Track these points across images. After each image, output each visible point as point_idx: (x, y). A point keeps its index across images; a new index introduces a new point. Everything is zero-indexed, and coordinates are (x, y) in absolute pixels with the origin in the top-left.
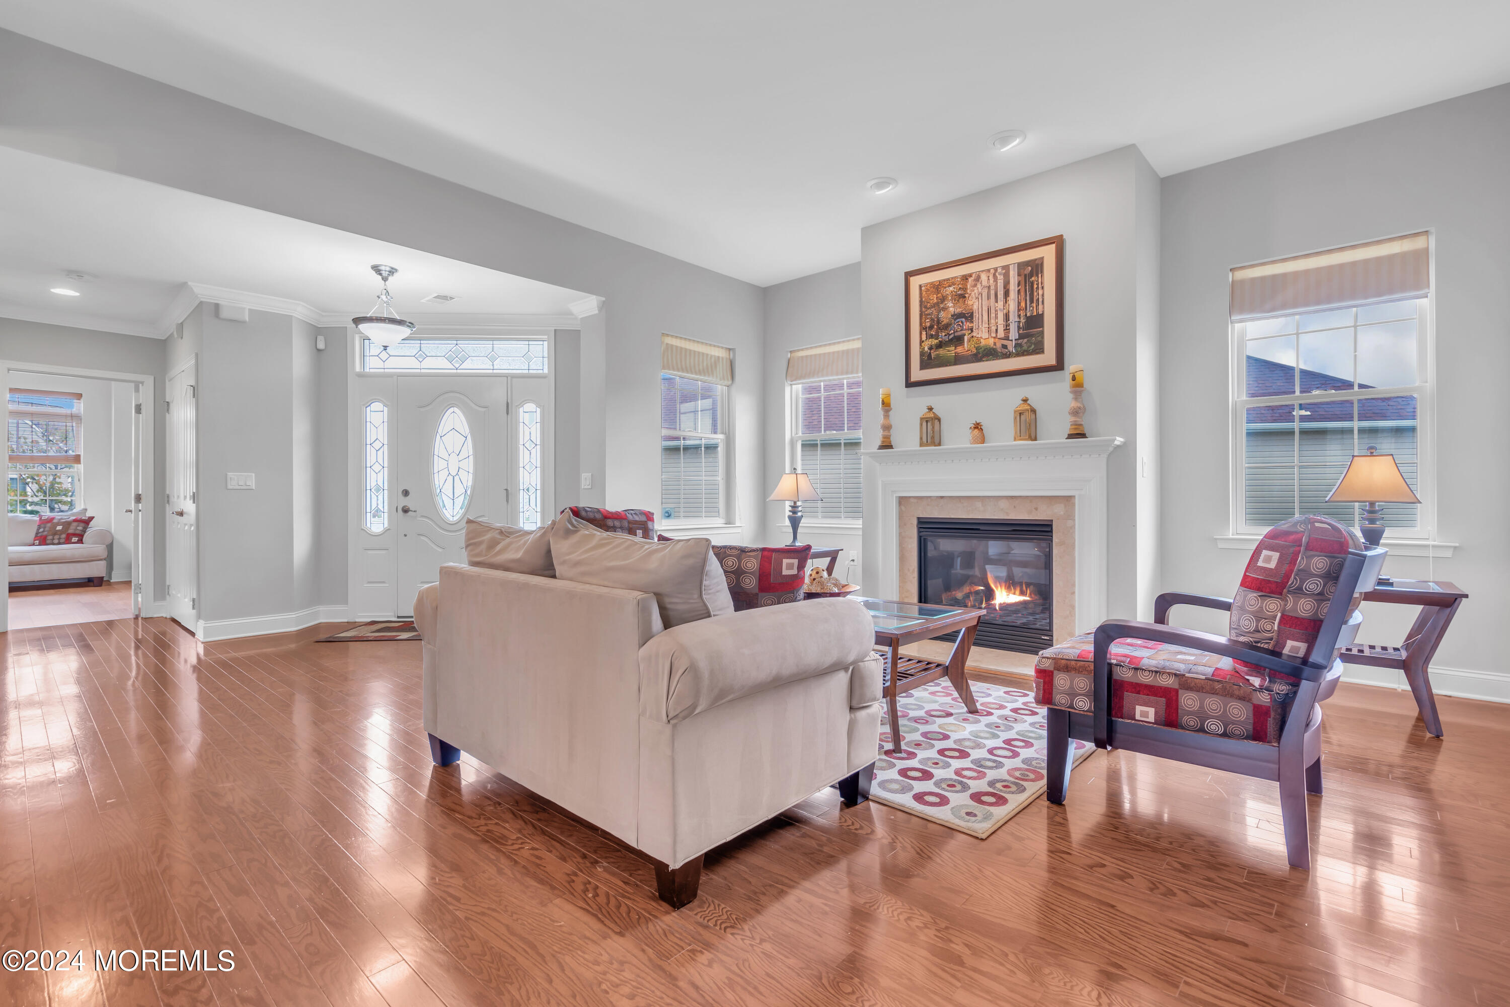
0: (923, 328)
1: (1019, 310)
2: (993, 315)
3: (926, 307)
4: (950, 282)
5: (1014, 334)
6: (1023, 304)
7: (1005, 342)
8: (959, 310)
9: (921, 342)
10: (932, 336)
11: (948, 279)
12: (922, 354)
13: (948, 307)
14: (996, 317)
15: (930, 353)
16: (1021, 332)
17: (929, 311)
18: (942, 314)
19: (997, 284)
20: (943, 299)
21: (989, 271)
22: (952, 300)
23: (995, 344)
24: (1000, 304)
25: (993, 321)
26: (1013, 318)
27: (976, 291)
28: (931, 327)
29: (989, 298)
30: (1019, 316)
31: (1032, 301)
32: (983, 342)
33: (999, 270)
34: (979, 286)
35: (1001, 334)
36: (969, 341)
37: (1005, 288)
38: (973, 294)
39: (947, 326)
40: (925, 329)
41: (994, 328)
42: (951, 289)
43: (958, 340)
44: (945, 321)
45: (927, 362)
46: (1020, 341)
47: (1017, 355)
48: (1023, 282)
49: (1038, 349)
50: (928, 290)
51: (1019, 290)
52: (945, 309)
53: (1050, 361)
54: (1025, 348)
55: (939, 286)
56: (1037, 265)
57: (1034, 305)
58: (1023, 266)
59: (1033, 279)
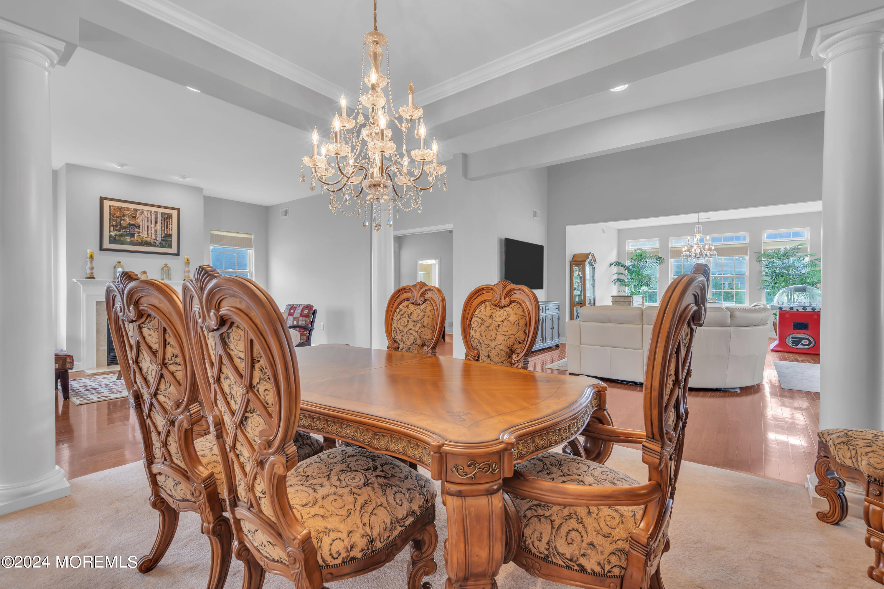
0: (111, 225)
1: (162, 230)
2: (150, 229)
3: (113, 216)
4: (128, 209)
5: (159, 238)
6: (163, 228)
7: (155, 241)
8: (132, 223)
9: (110, 231)
10: (116, 230)
11: (127, 208)
12: (110, 237)
13: (126, 220)
14: (151, 230)
15: (115, 237)
16: (162, 238)
17: (115, 219)
18: (123, 222)
19: (152, 217)
20: (124, 215)
21: (148, 211)
22: (128, 217)
23: (150, 240)
24: (153, 225)
25: (149, 231)
26: (159, 232)
27: (141, 217)
28: (116, 226)
29: (148, 221)
30: (162, 232)
31: (167, 228)
32: (145, 239)
33: (153, 212)
34: (143, 215)
35: (153, 237)
36: (137, 236)
37: (155, 220)
38: (140, 218)
39: (125, 228)
40: (113, 226)
41: (150, 234)
42: (128, 212)
43: (133, 235)
44: (124, 225)
45: (113, 240)
46: (162, 242)
47: (161, 247)
48: (163, 220)
49: (170, 246)
50: (114, 209)
51: (162, 223)
52: (124, 220)
53: (175, 252)
54: (164, 245)
55: (121, 209)
56: (170, 216)
57: (168, 230)
58: (163, 214)
59: (168, 220)
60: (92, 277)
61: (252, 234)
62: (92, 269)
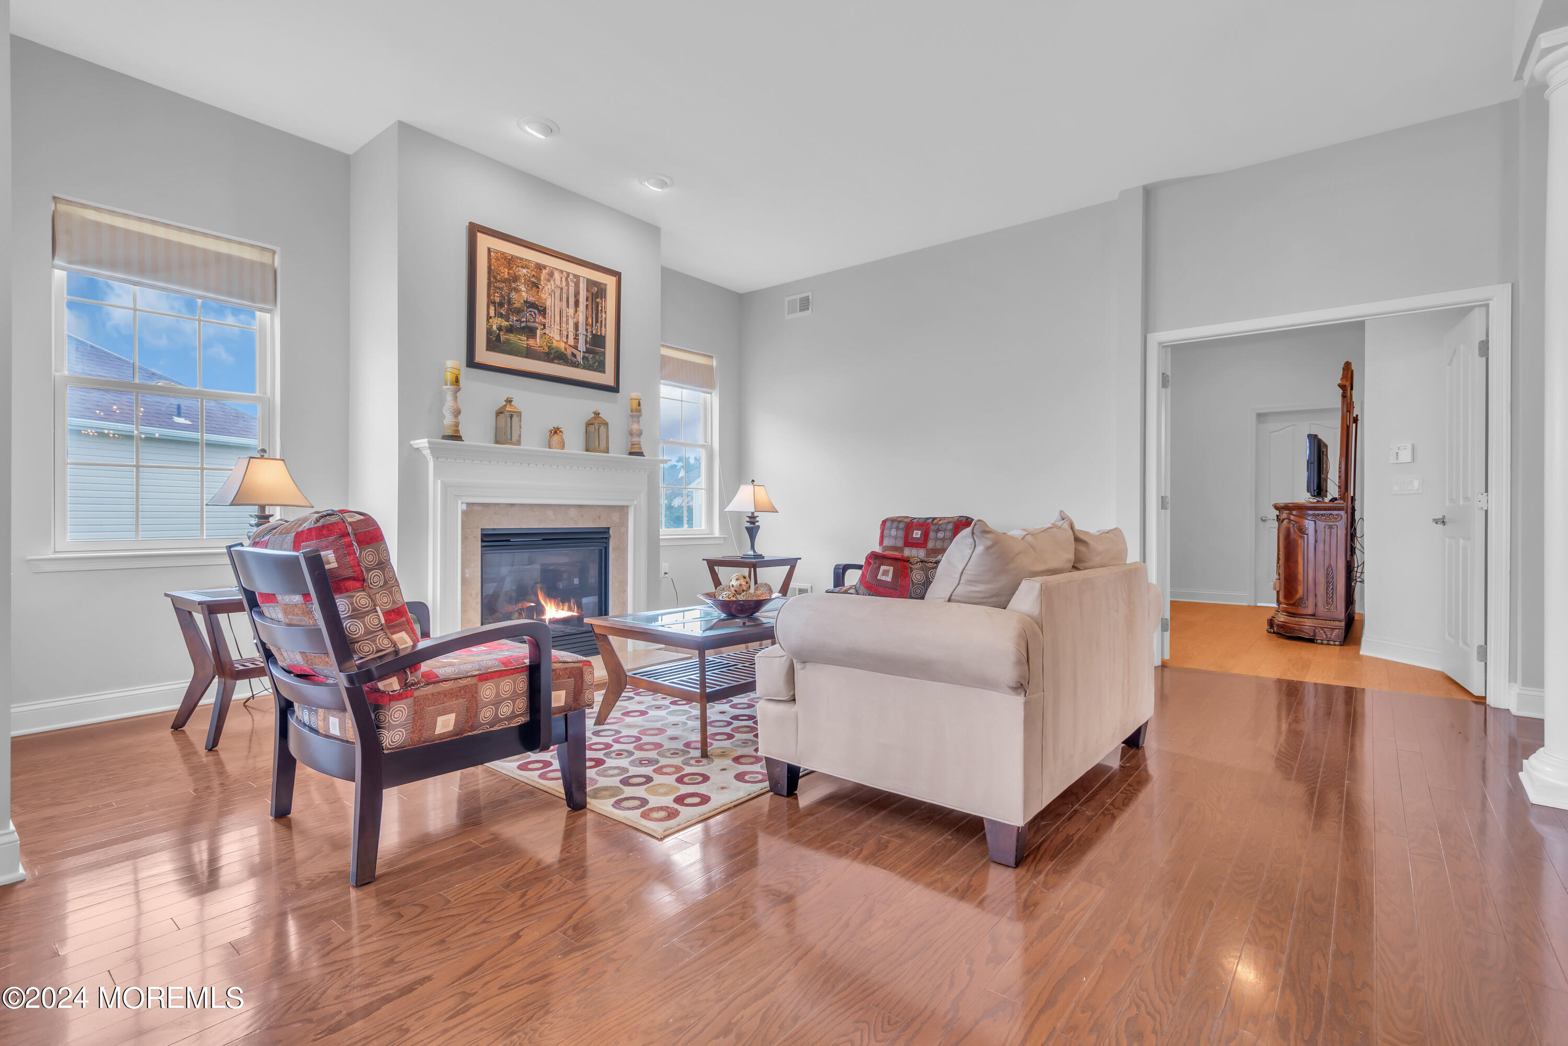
0: (491, 302)
1: (587, 325)
2: (564, 319)
3: (495, 278)
4: (525, 264)
5: (582, 346)
6: (590, 320)
7: (575, 351)
8: (531, 299)
9: (489, 318)
10: (501, 316)
11: (521, 259)
12: (489, 332)
13: (521, 290)
14: (567, 323)
15: (499, 335)
16: (588, 346)
17: (498, 284)
18: (513, 295)
19: (568, 289)
20: (516, 279)
21: (562, 272)
22: (525, 283)
23: (566, 349)
24: (571, 311)
25: (564, 325)
26: (582, 330)
27: (549, 286)
28: (501, 305)
29: (561, 300)
30: (587, 330)
31: (597, 322)
32: (555, 344)
33: (571, 277)
34: (552, 282)
35: (571, 341)
36: (541, 337)
37: (575, 297)
38: (546, 288)
39: (518, 311)
40: (494, 303)
41: (565, 333)
42: (525, 271)
43: (530, 332)
44: (517, 305)
45: (494, 344)
46: (587, 355)
47: (585, 368)
48: (590, 299)
49: (601, 368)
50: (497, 259)
51: (587, 305)
52: (517, 290)
53: (611, 382)
54: (591, 362)
55: (510, 261)
56: (602, 289)
57: (599, 325)
58: (591, 283)
59: (598, 300)
60: (457, 437)
61: (712, 357)
62: (457, 413)
